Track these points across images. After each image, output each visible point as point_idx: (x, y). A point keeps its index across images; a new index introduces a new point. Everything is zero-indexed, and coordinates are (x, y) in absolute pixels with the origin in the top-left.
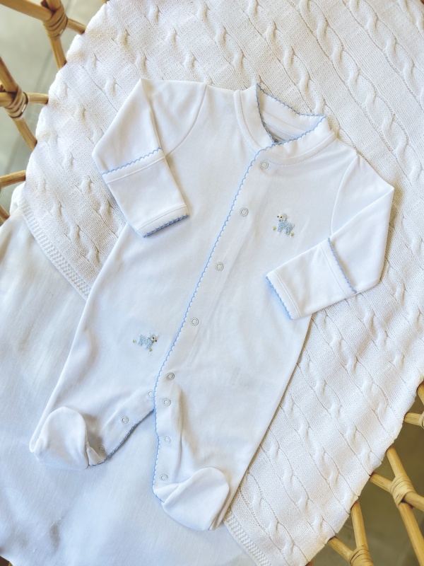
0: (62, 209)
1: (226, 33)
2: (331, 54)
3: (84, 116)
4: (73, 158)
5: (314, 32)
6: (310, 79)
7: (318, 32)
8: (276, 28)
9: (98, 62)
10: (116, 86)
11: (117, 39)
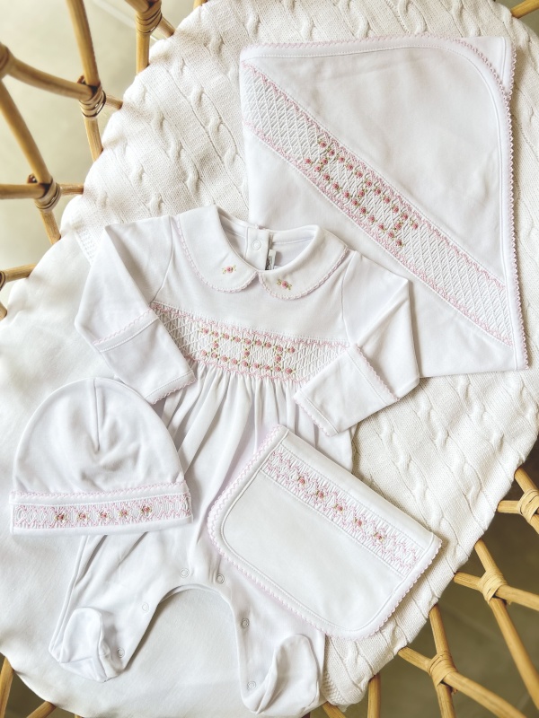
3: (161, 124)
4: (143, 172)
9: (185, 68)
10: (204, 95)
11: (210, 45)
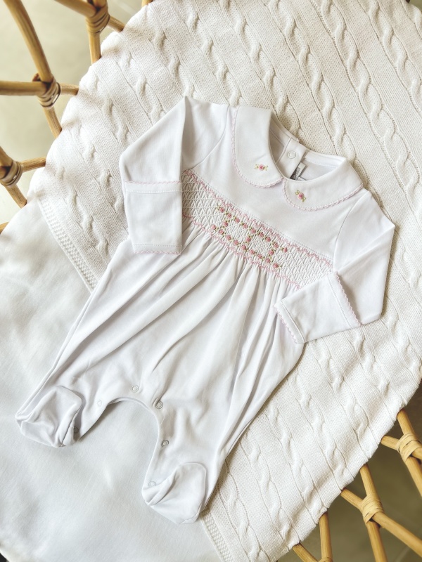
0: (77, 198)
1: (261, 50)
2: (357, 85)
3: (111, 110)
4: (94, 151)
5: (345, 62)
6: (334, 107)
7: (348, 62)
8: (309, 52)
9: (132, 60)
10: (147, 86)
11: (154, 40)
